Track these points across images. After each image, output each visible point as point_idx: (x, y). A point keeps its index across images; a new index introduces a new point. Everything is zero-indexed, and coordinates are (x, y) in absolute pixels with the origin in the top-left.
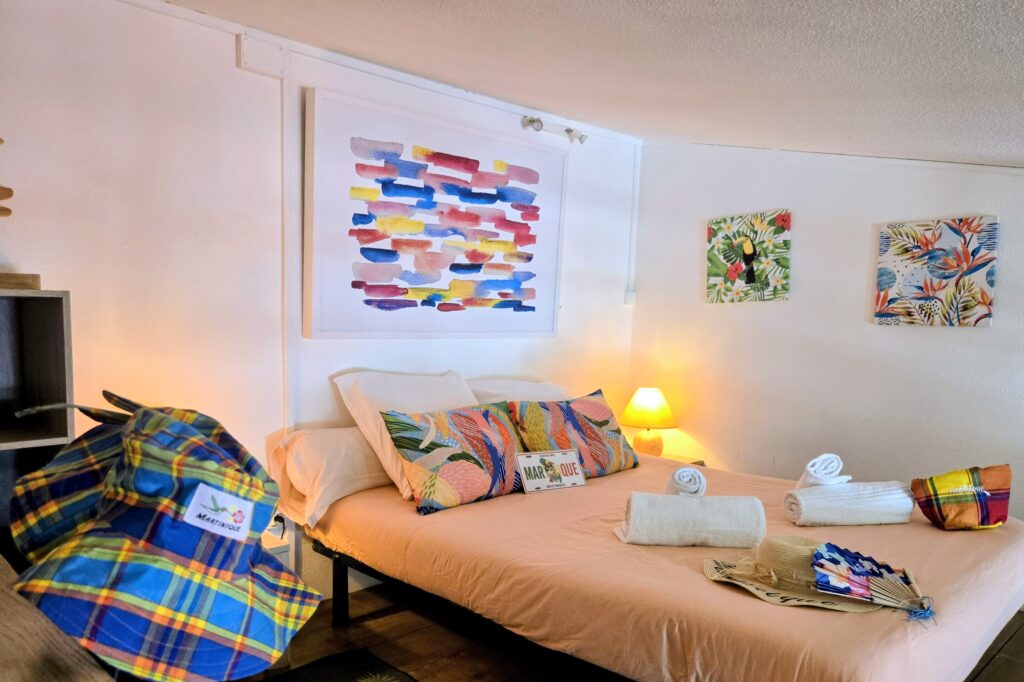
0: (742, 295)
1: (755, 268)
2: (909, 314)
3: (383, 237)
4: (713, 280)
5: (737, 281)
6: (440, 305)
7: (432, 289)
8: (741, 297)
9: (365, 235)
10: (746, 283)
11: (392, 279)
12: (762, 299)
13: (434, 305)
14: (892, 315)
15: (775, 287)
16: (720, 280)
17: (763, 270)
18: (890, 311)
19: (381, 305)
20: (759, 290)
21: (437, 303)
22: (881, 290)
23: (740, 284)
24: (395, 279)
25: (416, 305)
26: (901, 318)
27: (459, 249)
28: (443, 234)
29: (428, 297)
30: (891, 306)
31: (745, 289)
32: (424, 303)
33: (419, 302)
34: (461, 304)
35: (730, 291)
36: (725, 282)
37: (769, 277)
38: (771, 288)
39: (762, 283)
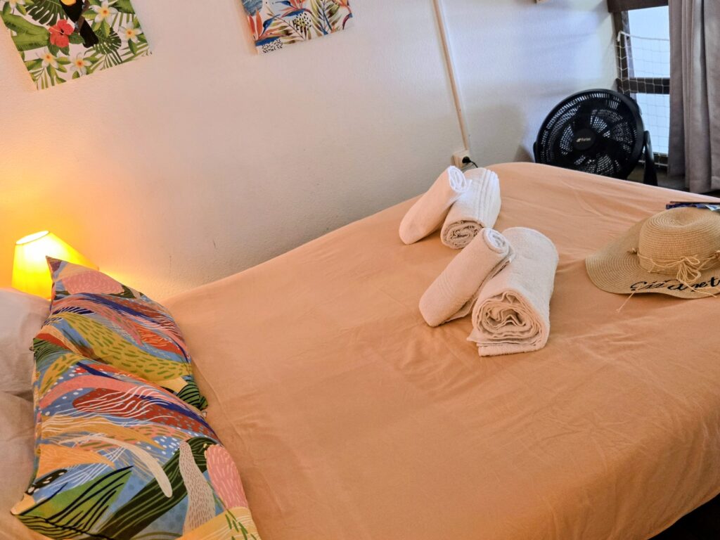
0: (89, 64)
1: (90, 23)
2: (287, 33)
4: (31, 55)
5: (71, 45)
8: (87, 68)
10: (86, 46)
12: (119, 62)
14: (272, 39)
15: (130, 42)
16: (42, 52)
17: (103, 23)
18: (269, 36)
20: (109, 52)
22: (252, 14)
23: (78, 50)
26: (283, 40)
30: (268, 29)
31: (89, 54)
35: (68, 63)
36: (54, 53)
37: (115, 29)
38: (125, 44)
39: (108, 40)
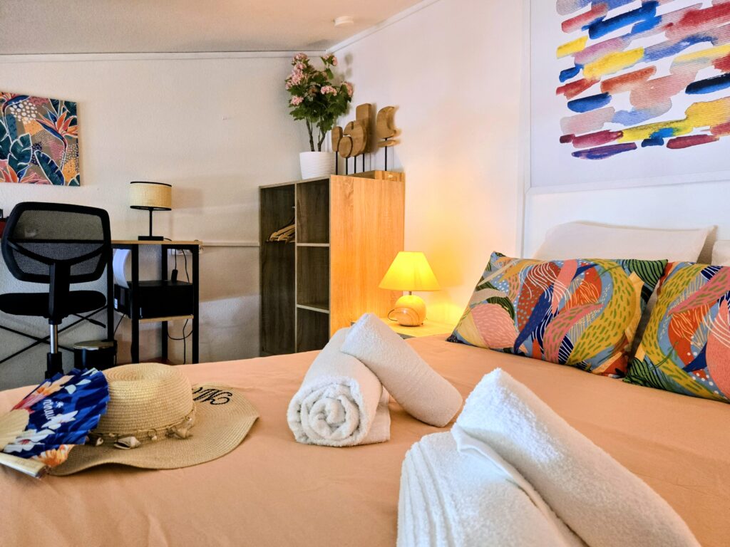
3: (593, 82)
6: (671, 141)
7: (657, 124)
9: (572, 88)
11: (602, 125)
13: (661, 143)
19: (591, 155)
21: (666, 140)
24: (606, 124)
25: (635, 148)
27: (703, 61)
28: (674, 49)
29: (652, 135)
32: (646, 143)
33: (638, 143)
34: (709, 133)
